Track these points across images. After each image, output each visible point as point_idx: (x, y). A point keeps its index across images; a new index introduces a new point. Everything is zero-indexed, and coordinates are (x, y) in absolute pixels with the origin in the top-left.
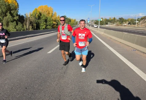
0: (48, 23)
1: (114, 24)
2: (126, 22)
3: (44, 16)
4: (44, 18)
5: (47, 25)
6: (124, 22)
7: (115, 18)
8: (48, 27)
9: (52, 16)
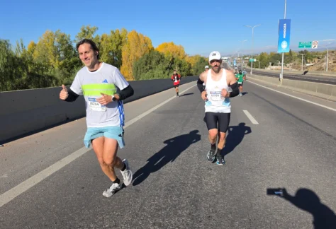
0: (183, 68)
1: (288, 65)
2: (312, 60)
3: (178, 60)
4: (178, 63)
5: (181, 71)
6: (308, 61)
7: (290, 51)
8: (183, 73)
9: (183, 58)
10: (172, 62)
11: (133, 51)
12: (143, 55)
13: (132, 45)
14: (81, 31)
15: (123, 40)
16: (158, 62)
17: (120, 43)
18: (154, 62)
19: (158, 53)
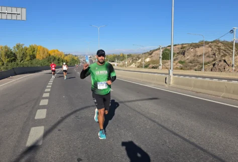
10: (59, 60)
11: (42, 55)
12: (47, 57)
13: (41, 52)
14: (15, 46)
15: (35, 49)
16: (54, 60)
17: (34, 51)
18: (52, 60)
19: (53, 56)
